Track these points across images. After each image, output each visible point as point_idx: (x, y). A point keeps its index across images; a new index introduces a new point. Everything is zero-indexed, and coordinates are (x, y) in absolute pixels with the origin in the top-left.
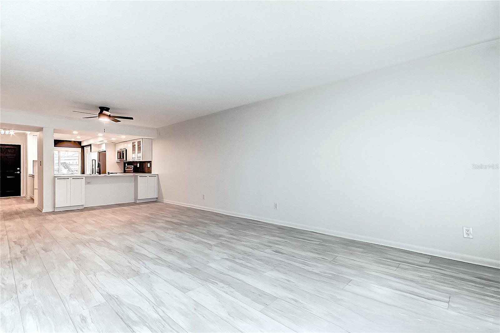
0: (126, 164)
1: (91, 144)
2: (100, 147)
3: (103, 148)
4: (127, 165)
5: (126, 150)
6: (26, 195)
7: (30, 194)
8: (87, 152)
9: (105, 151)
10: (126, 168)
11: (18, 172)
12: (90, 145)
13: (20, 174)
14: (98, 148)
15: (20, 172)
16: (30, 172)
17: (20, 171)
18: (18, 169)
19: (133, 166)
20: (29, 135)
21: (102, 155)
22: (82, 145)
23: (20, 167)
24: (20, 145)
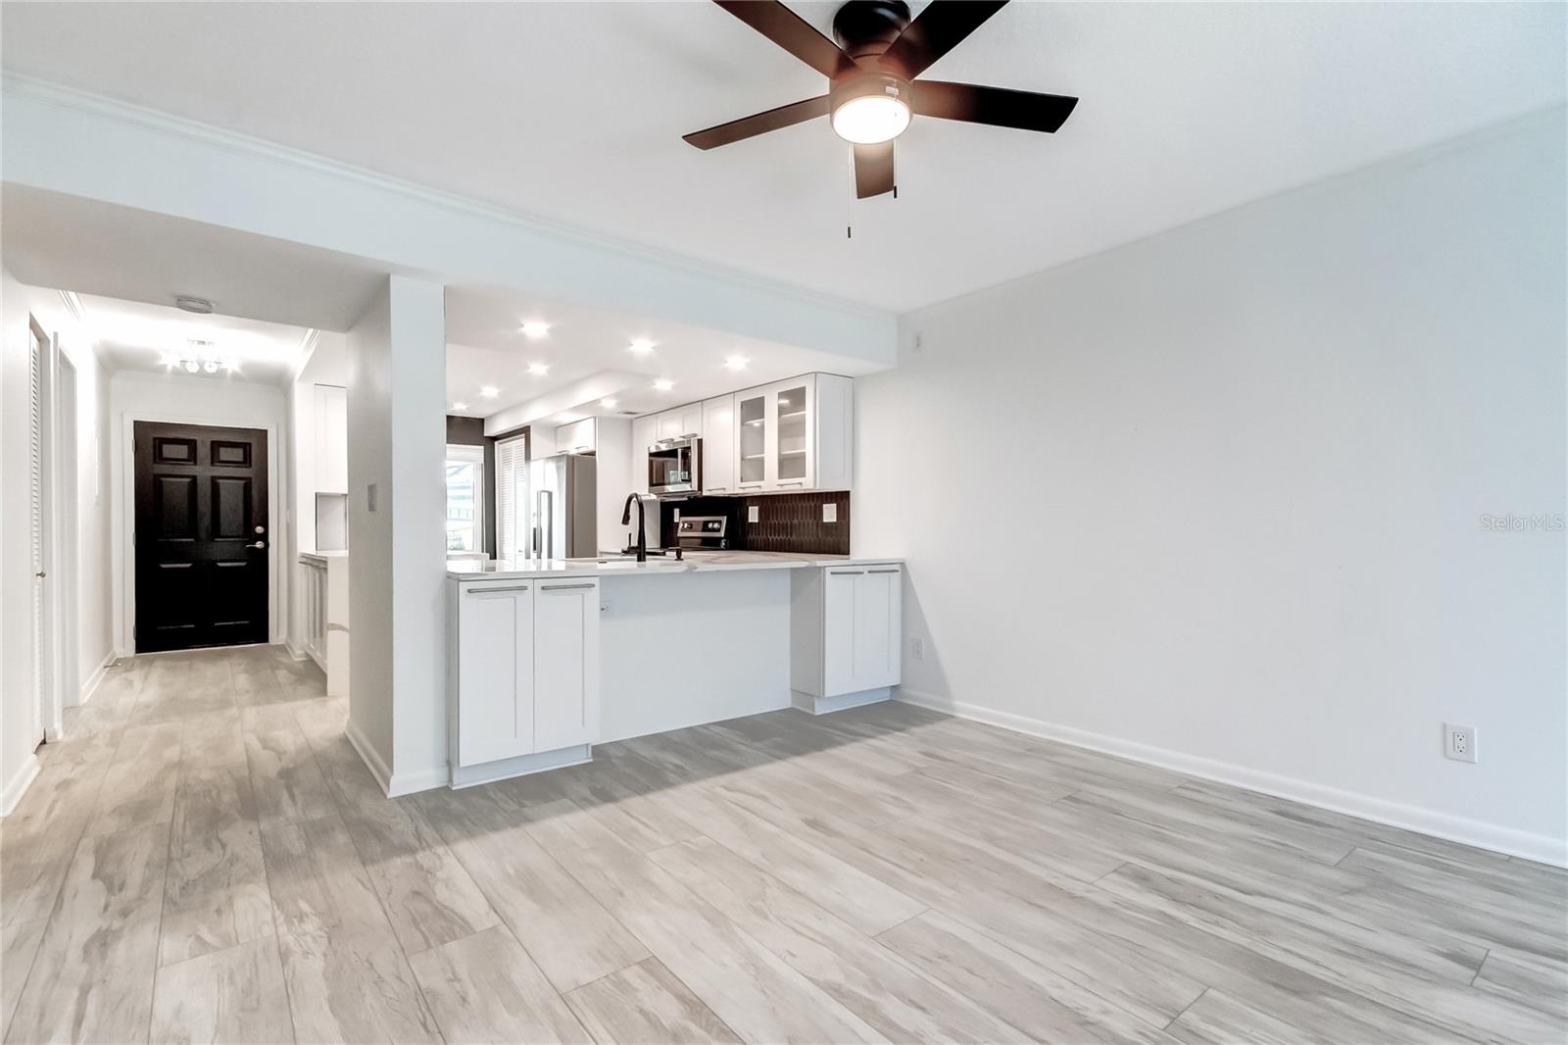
0: (677, 511)
1: (529, 427)
2: (567, 438)
3: (582, 440)
4: (681, 515)
5: (700, 442)
6: (287, 642)
7: (306, 641)
8: (507, 460)
9: (593, 454)
10: (683, 530)
11: (259, 545)
12: (525, 431)
13: (265, 551)
14: (556, 440)
15: (267, 545)
16: (306, 545)
17: (264, 537)
18: (259, 529)
19: (724, 519)
20: (300, 379)
21: (581, 471)
22: (485, 435)
23: (265, 524)
24: (266, 431)
